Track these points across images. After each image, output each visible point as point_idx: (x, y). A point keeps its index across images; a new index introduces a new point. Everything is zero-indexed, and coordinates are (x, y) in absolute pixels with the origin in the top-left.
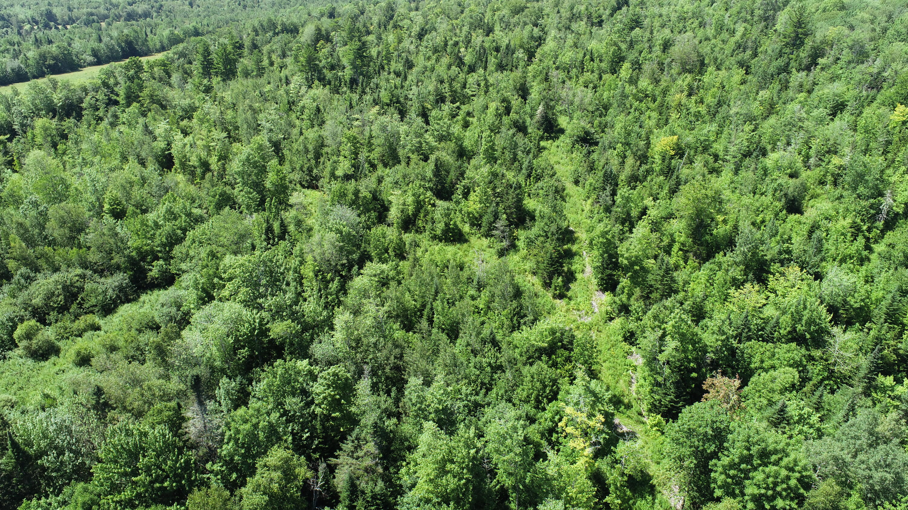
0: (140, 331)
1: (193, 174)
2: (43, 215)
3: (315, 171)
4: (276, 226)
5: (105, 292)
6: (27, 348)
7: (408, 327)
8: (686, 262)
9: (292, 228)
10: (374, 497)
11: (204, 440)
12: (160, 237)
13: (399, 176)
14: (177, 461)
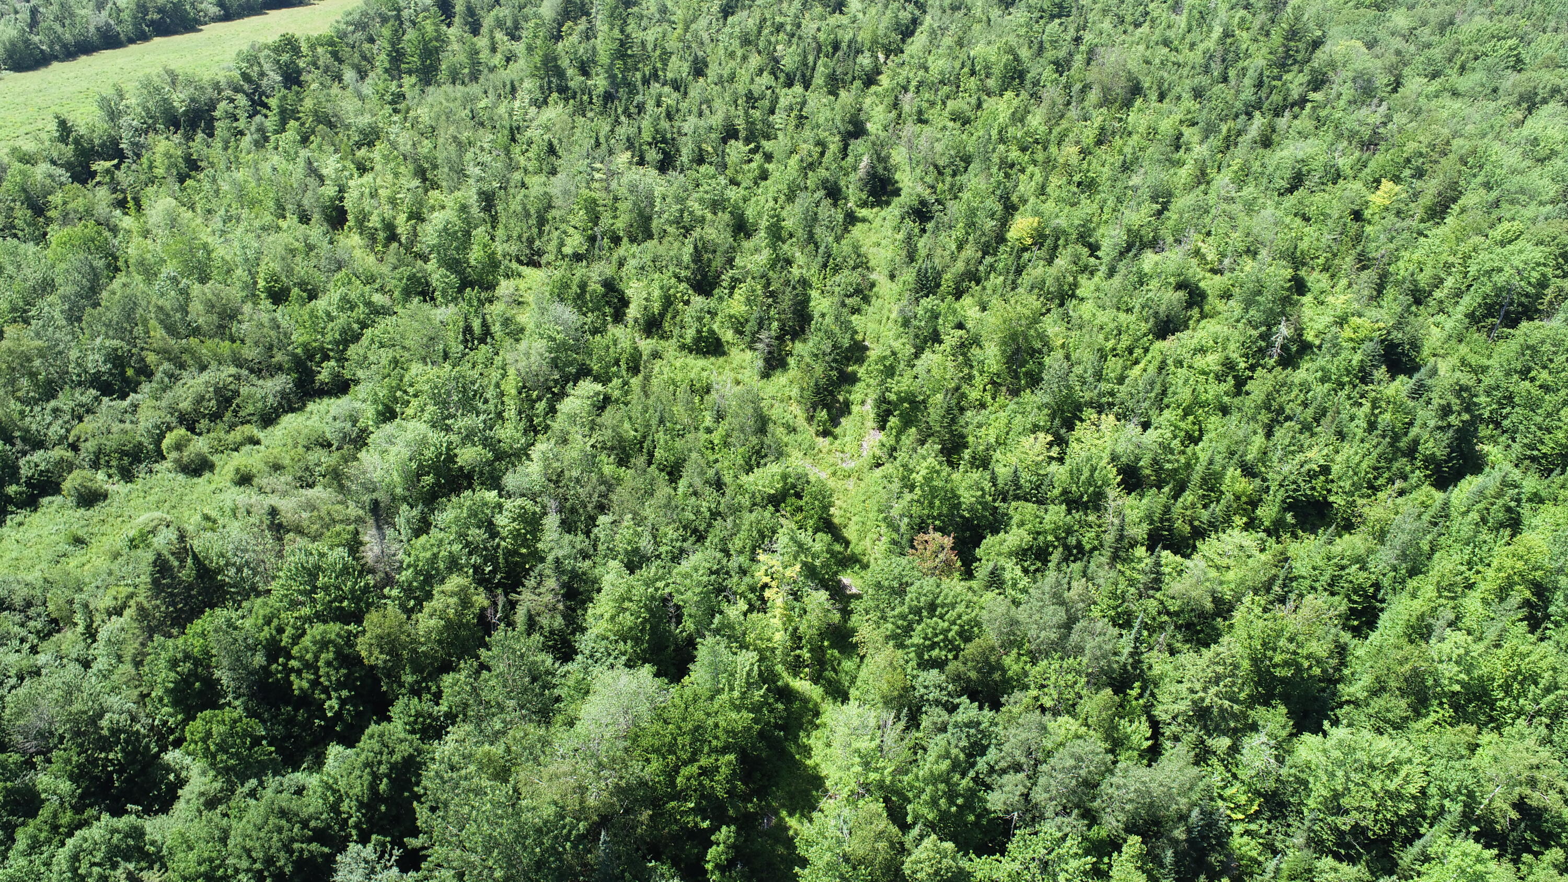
0: (308, 448)
1: (373, 239)
2: (185, 293)
3: (537, 243)
4: (476, 324)
5: (264, 398)
6: (176, 461)
7: (623, 462)
8: (994, 398)
9: (496, 328)
10: (552, 632)
11: (381, 566)
12: (332, 333)
13: (647, 258)
14: (356, 583)
